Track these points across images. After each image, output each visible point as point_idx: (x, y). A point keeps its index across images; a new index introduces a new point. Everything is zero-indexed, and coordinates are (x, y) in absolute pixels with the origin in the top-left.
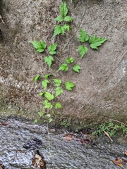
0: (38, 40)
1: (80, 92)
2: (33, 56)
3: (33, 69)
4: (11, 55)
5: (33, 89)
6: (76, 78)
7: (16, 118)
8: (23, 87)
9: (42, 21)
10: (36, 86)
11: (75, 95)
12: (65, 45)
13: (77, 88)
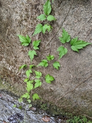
0: (24, 34)
1: (59, 85)
2: (20, 47)
3: (21, 58)
4: (4, 43)
5: (20, 73)
6: (56, 73)
7: (7, 92)
8: (13, 70)
9: (28, 18)
10: (23, 72)
11: (55, 87)
12: (48, 43)
13: (56, 81)
